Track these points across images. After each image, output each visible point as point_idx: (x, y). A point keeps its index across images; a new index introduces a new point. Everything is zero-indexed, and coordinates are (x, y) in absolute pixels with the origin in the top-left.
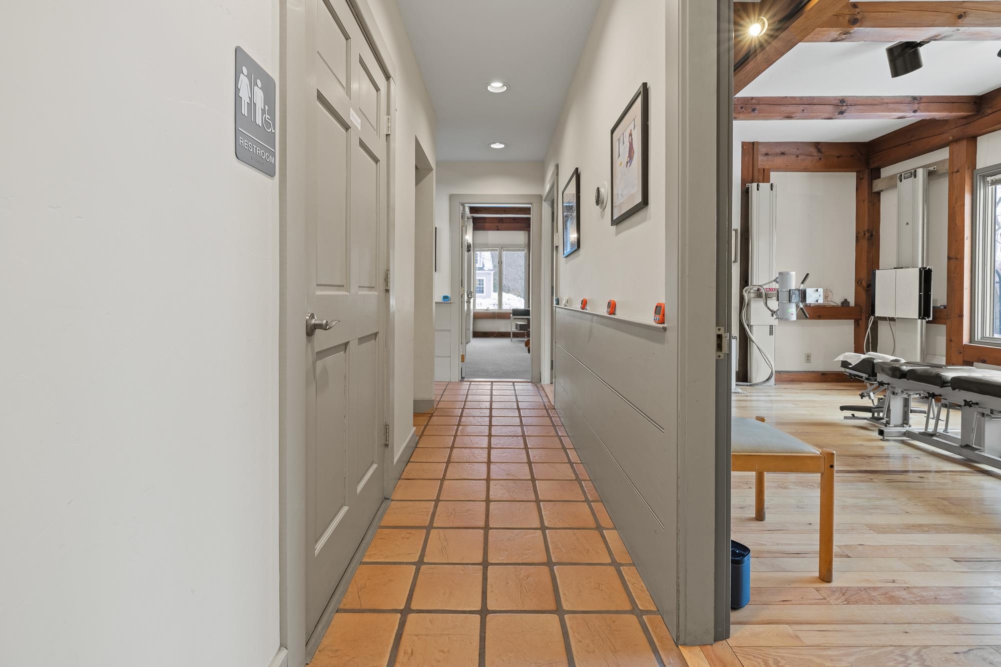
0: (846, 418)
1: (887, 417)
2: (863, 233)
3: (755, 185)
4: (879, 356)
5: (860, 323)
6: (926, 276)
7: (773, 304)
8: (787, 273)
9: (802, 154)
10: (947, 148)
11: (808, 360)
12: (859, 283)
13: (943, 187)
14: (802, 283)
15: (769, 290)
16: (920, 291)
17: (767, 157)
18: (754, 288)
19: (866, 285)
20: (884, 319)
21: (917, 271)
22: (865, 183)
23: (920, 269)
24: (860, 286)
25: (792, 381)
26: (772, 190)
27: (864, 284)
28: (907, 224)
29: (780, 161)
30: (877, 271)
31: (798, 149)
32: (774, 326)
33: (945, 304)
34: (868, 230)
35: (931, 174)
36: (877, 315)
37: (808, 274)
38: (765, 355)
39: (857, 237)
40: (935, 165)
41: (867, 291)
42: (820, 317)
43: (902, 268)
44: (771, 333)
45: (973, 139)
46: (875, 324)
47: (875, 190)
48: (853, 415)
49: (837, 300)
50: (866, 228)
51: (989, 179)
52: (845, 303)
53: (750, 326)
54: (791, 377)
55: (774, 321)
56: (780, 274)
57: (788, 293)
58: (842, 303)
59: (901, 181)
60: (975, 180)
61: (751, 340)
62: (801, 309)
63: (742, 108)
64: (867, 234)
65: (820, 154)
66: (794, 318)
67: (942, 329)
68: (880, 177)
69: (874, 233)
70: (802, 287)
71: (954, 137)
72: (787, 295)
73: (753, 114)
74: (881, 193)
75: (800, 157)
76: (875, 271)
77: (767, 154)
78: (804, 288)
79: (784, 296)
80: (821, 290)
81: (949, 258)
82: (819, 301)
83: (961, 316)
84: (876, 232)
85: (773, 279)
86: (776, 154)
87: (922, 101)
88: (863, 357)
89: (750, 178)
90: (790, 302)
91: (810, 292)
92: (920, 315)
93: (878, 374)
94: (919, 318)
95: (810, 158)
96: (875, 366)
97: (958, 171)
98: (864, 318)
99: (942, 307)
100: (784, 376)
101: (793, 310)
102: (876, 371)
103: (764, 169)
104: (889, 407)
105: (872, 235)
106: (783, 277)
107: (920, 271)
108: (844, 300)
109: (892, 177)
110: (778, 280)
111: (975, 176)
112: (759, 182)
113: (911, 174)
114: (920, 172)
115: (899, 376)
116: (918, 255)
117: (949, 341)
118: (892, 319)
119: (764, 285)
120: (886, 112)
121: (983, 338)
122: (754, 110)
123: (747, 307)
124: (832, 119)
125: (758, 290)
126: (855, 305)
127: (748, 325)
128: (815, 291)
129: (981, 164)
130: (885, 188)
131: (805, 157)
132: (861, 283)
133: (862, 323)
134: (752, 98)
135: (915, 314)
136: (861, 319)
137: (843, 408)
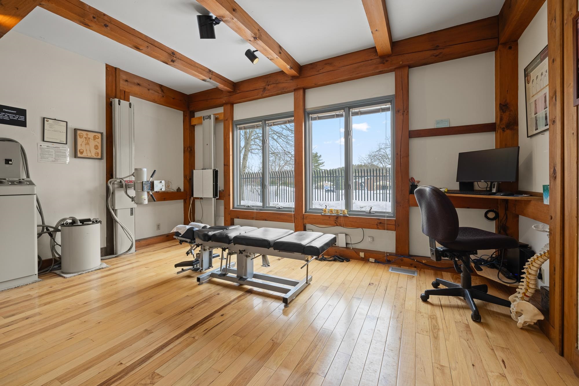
0: (178, 273)
1: (201, 267)
2: (187, 148)
3: (117, 100)
4: (196, 225)
5: (186, 201)
6: (216, 173)
7: (132, 192)
8: (141, 170)
9: (152, 90)
10: (222, 108)
11: (158, 228)
12: (186, 177)
13: (221, 126)
14: (151, 177)
15: (129, 182)
16: (213, 183)
17: (127, 83)
18: (118, 181)
19: (189, 179)
20: (198, 198)
21: (212, 170)
22: (187, 118)
23: (213, 170)
24: (186, 179)
25: (148, 245)
26: (130, 108)
27: (188, 178)
28: (207, 144)
29: (136, 89)
30: (194, 171)
31: (149, 85)
32: (134, 209)
33: (223, 189)
34: (189, 147)
35: (217, 119)
36: (195, 196)
37: (155, 171)
38: (127, 231)
39: (184, 150)
40: (218, 115)
41: (190, 182)
42: (165, 199)
43: (205, 169)
44: (132, 214)
45: (232, 104)
46: (194, 201)
47: (193, 124)
48: (183, 269)
49: (174, 188)
50: (188, 146)
51: (238, 126)
52: (179, 189)
53: (115, 211)
54: (147, 242)
55: (133, 205)
56: (136, 169)
57: (141, 184)
58: (177, 190)
59: (204, 120)
60: (233, 125)
61: (116, 221)
62: (151, 195)
63: (94, 18)
64: (189, 148)
65: (163, 93)
66: (146, 202)
67: (222, 202)
68: (194, 117)
69: (192, 149)
70: (151, 179)
71: (225, 101)
72: (140, 185)
73: (104, 29)
74: (195, 126)
75: (151, 91)
76: (193, 170)
77: (126, 81)
78: (153, 180)
79: (139, 186)
80: (163, 182)
81: (224, 165)
82: (162, 189)
83: (229, 195)
84: (193, 148)
85: (131, 174)
86: (134, 83)
87: (213, 74)
88: (188, 227)
89: (114, 95)
90: (143, 191)
91: (156, 183)
92: (213, 196)
93: (196, 239)
94: (213, 198)
95: (157, 94)
96: (195, 233)
97: (227, 120)
98: (188, 198)
99: (222, 191)
100: (143, 243)
101: (145, 196)
102: (195, 237)
103: (125, 91)
104: (202, 259)
105: (191, 150)
106: (138, 172)
107: (213, 171)
108: (178, 188)
109: (200, 118)
110: (134, 174)
111: (233, 123)
112: (120, 99)
113: (208, 117)
114: (212, 117)
115: (207, 240)
116: (212, 162)
117: (225, 208)
118: (201, 198)
119: (124, 178)
120: (197, 72)
121: (237, 205)
122: (106, 26)
123: (112, 196)
124: (167, 64)
125: (121, 182)
126: (184, 191)
127: (113, 210)
128: (160, 182)
129: (235, 118)
130: (197, 123)
131: (154, 92)
132: (187, 178)
133: (187, 201)
134: (104, 15)
135: (211, 196)
136: (187, 199)
137: (176, 266)
